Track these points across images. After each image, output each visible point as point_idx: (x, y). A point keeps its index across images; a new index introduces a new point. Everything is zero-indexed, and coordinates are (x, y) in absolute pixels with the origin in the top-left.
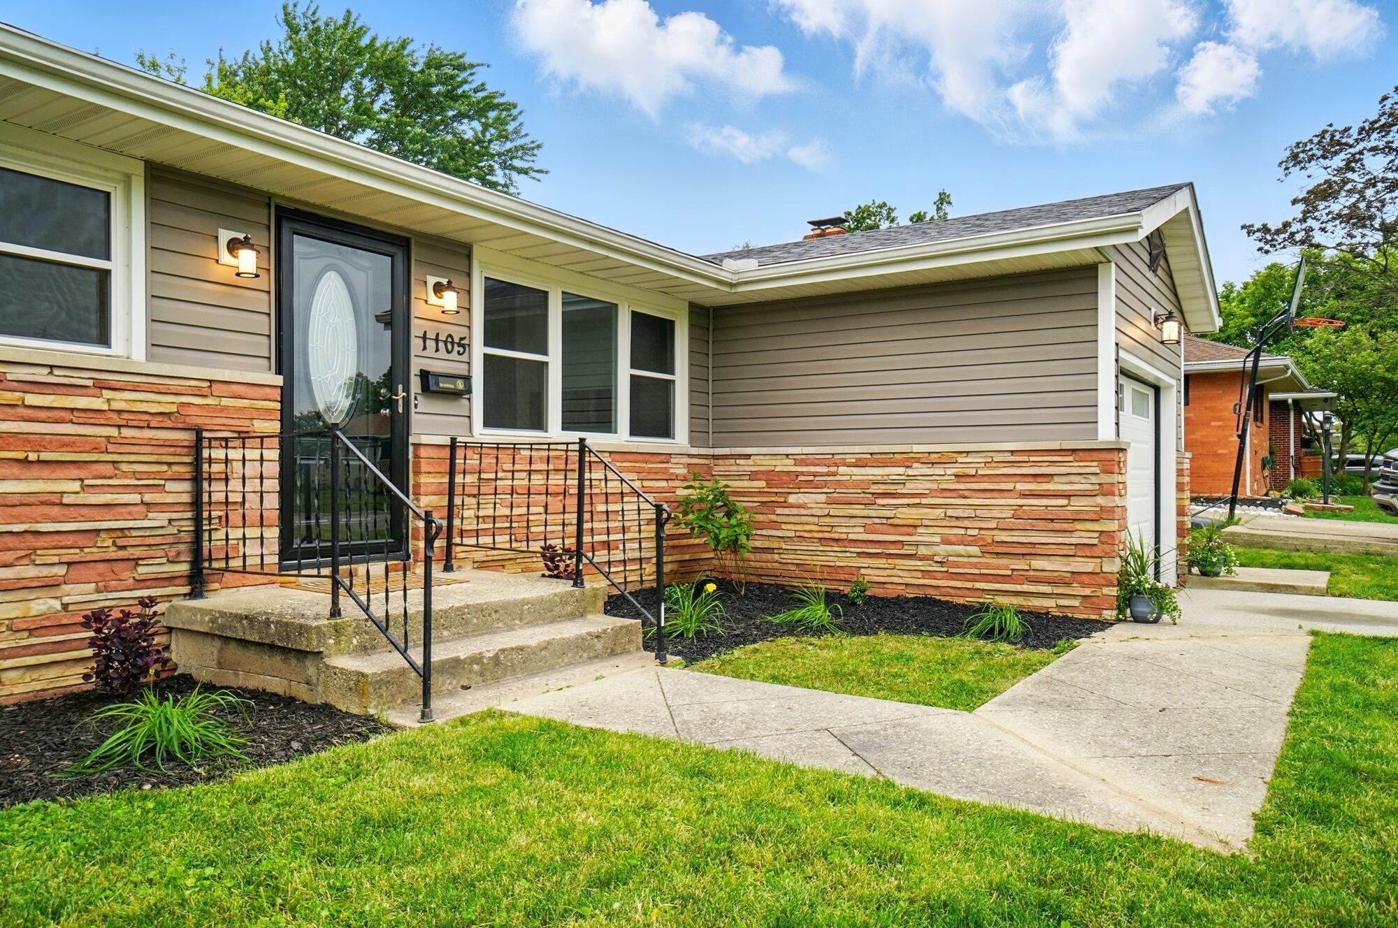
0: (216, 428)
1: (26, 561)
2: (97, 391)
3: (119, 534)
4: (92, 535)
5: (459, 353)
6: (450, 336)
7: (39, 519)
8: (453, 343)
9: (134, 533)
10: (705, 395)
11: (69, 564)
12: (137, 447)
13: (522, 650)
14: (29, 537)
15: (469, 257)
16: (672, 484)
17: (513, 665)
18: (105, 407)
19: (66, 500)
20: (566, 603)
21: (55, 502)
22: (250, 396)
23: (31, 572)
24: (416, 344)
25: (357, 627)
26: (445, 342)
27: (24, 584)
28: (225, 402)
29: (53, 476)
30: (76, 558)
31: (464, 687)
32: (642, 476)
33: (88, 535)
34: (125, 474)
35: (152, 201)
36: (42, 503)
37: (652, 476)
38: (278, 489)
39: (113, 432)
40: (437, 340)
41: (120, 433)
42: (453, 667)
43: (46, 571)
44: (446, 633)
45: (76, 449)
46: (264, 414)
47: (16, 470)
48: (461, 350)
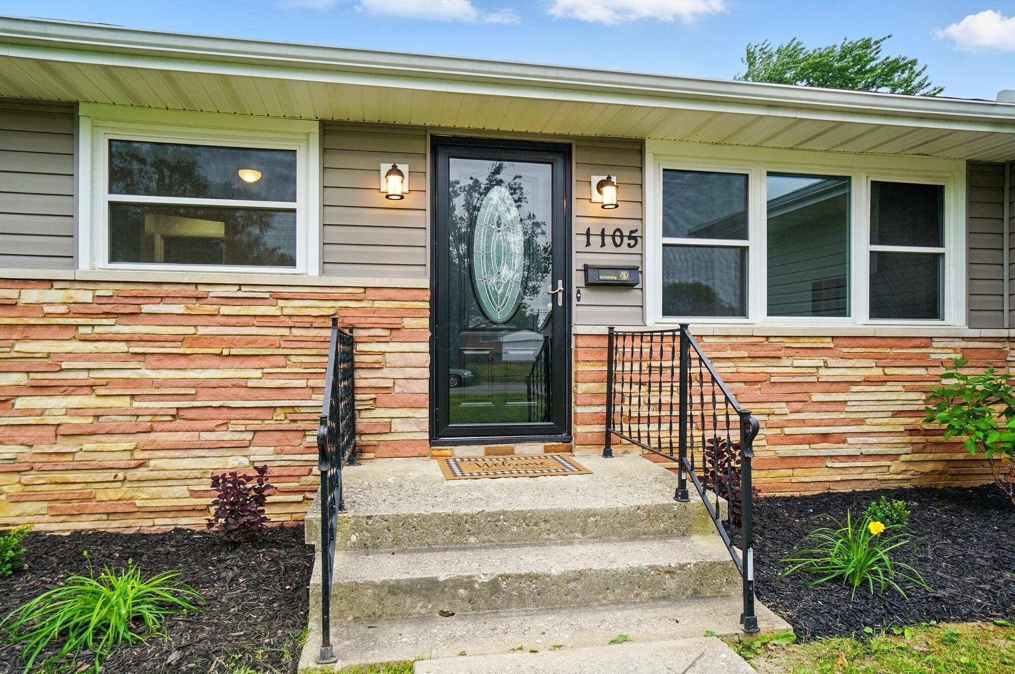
0: (368, 326)
1: (224, 428)
2: (273, 301)
3: (291, 410)
4: (271, 411)
5: (629, 245)
6: (618, 230)
7: (231, 398)
8: (622, 236)
9: (303, 410)
10: (999, 267)
11: (255, 432)
12: (304, 343)
13: (536, 578)
14: (225, 410)
15: (642, 152)
16: (932, 371)
17: (521, 595)
18: (279, 313)
19: (249, 384)
20: (657, 518)
21: (241, 385)
22: (399, 299)
23: (228, 436)
24: (578, 242)
25: (355, 523)
26: (613, 236)
27: (221, 444)
28: (377, 304)
29: (242, 366)
30: (258, 428)
31: (443, 614)
32: (882, 363)
33: (267, 411)
34: (295, 364)
35: (325, 150)
36: (234, 386)
37: (901, 363)
38: (428, 376)
39: (286, 332)
40: (603, 235)
41: (291, 333)
42: (427, 589)
43: (237, 436)
44: (472, 539)
45: (258, 346)
46: (415, 313)
47: (216, 361)
48: (632, 242)
